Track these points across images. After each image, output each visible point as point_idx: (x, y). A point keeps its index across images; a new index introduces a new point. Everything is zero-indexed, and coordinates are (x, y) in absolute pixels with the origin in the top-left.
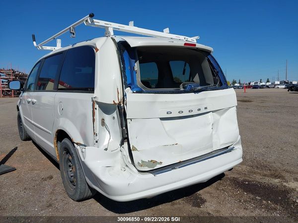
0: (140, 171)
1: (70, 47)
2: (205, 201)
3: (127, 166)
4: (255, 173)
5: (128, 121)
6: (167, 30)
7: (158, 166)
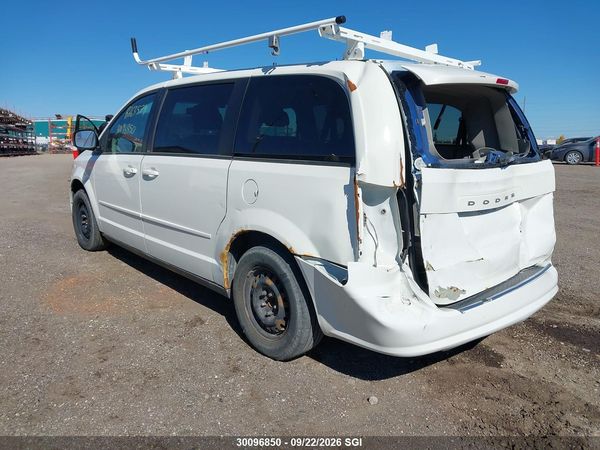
0: (439, 306)
1: (258, 72)
2: (501, 358)
3: (415, 296)
4: (559, 310)
5: (422, 217)
6: (433, 49)
7: (462, 297)
